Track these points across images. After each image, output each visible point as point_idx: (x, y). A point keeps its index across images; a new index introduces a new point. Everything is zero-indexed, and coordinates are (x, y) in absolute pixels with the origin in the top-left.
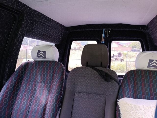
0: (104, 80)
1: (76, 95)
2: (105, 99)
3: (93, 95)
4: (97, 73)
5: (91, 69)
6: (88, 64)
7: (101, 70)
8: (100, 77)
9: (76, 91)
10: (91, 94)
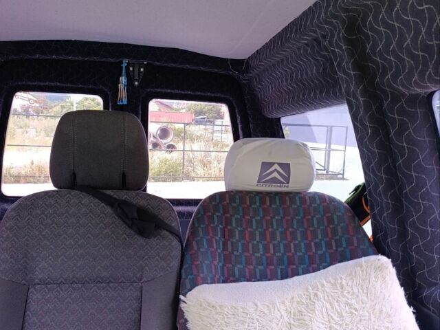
2: (139, 294)
5: (87, 199)
7: (123, 198)
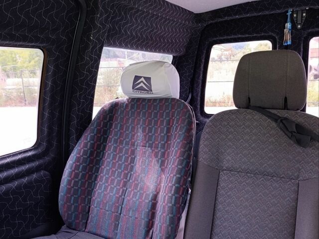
0: (292, 142)
1: (223, 177)
2: (297, 189)
3: (266, 177)
4: (274, 124)
5: (258, 116)
6: (252, 103)
7: (285, 116)
8: (284, 134)
9: (223, 167)
10: (261, 176)
